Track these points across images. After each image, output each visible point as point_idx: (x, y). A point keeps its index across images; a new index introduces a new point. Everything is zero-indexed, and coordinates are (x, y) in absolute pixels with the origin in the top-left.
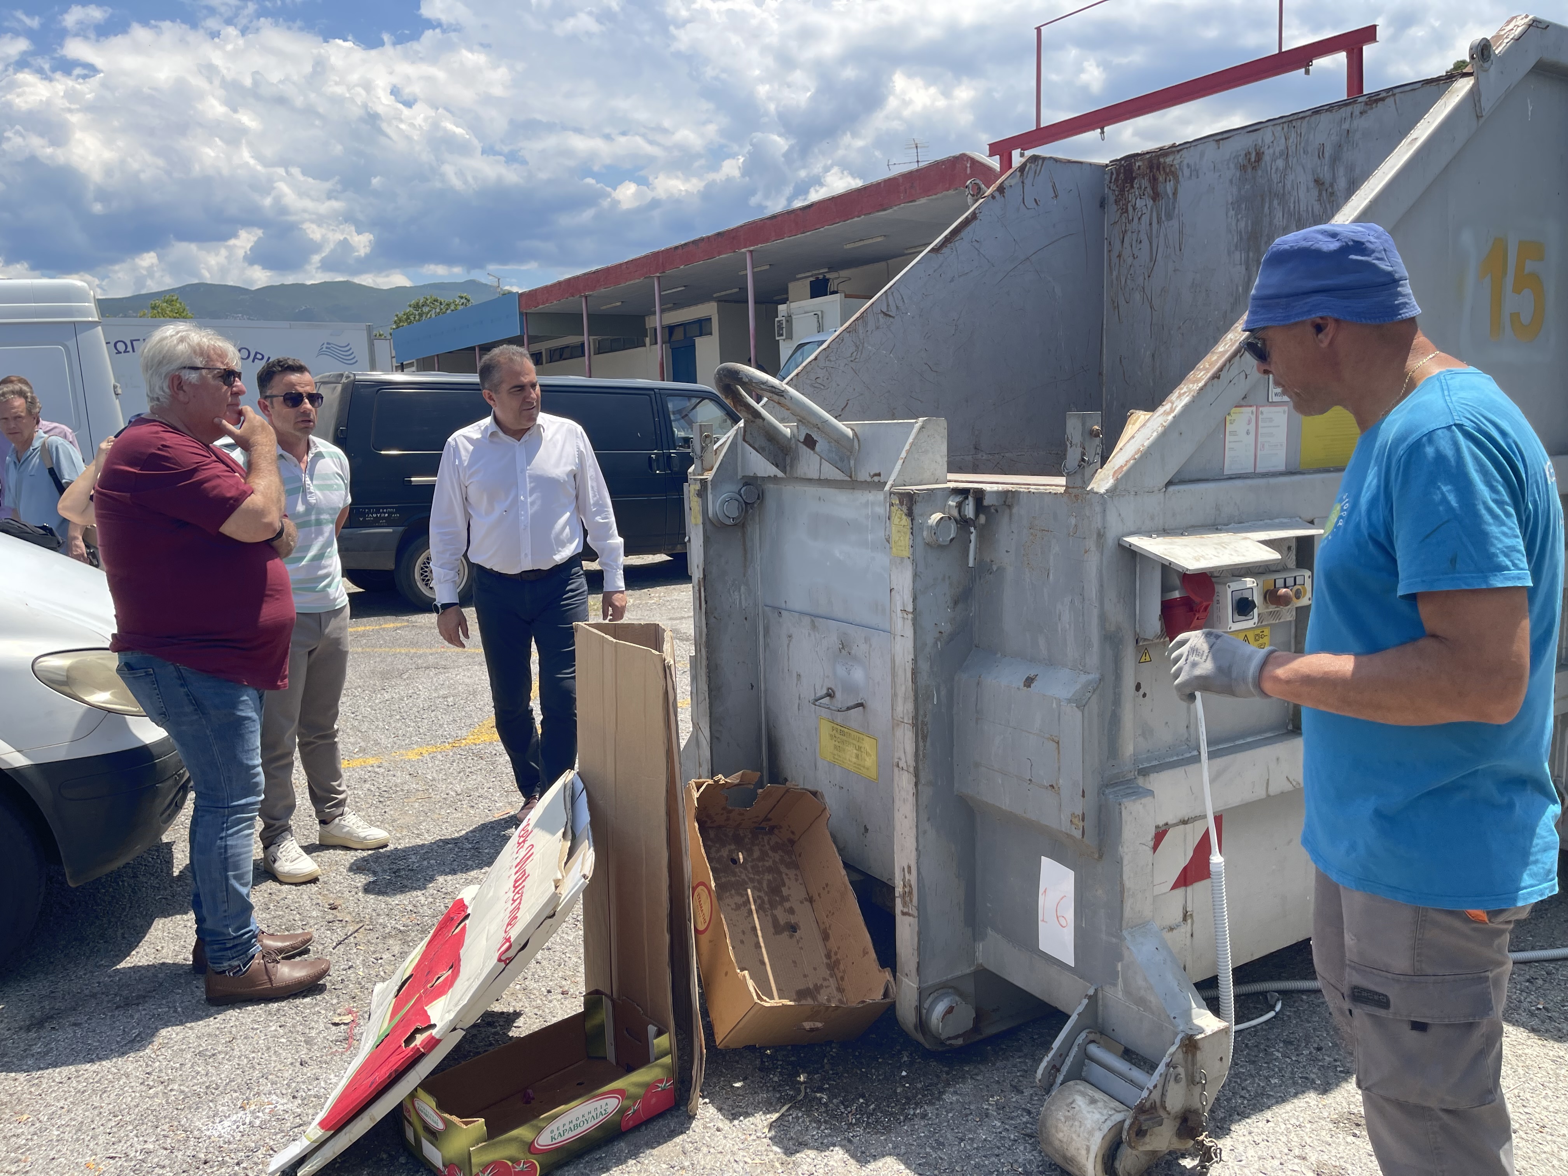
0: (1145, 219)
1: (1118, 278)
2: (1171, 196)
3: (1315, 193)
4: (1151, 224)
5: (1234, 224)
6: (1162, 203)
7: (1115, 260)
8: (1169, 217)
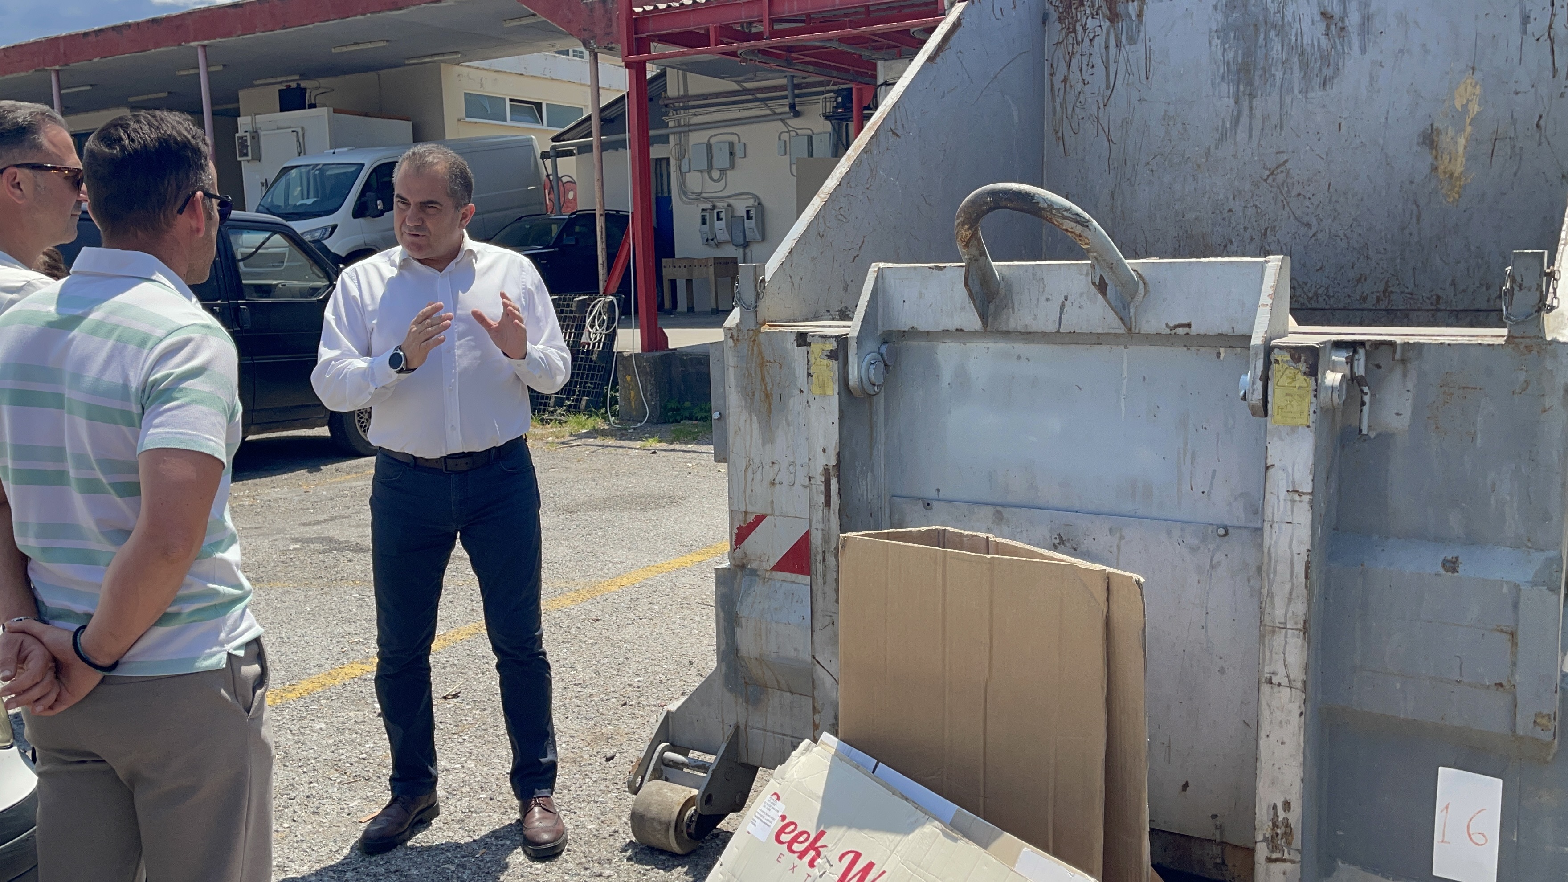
0: (1099, 42)
1: (1063, 105)
2: (1134, 18)
3: (1322, 27)
4: (1107, 47)
5: (1220, 53)
6: (1123, 25)
7: (1058, 85)
8: (1132, 40)
